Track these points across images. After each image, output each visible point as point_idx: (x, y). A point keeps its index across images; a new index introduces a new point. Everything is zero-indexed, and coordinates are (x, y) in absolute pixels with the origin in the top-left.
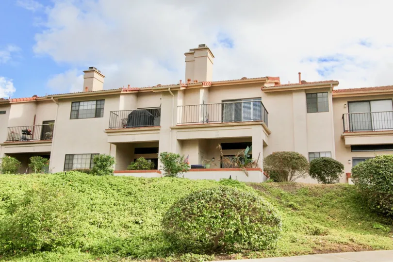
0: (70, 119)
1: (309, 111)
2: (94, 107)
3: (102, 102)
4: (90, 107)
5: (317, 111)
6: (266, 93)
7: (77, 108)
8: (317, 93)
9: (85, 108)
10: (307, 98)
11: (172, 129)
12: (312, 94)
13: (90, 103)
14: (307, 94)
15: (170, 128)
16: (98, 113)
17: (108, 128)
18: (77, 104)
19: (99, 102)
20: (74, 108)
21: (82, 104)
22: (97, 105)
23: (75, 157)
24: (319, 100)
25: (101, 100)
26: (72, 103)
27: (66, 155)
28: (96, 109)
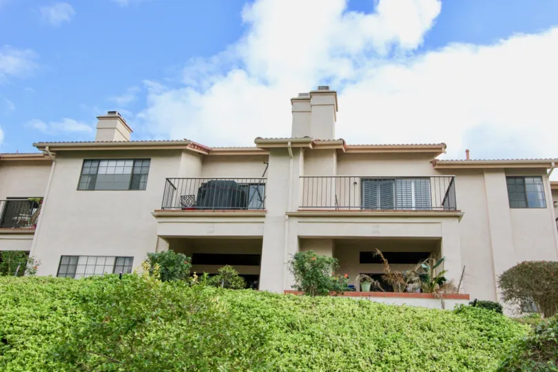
0: (78, 189)
1: (513, 204)
2: (129, 171)
3: (145, 164)
4: (119, 171)
5: (527, 206)
6: (438, 170)
7: (93, 171)
8: (523, 178)
9: (111, 171)
10: (508, 184)
11: (290, 216)
12: (515, 177)
13: (121, 163)
14: (507, 178)
15: (287, 213)
16: (135, 182)
17: (160, 209)
18: (95, 164)
19: (139, 164)
20: (87, 171)
21: (103, 164)
22: (134, 167)
23: (82, 261)
24: (528, 188)
25: (143, 160)
26: (85, 161)
27: (62, 257)
28: (133, 175)
